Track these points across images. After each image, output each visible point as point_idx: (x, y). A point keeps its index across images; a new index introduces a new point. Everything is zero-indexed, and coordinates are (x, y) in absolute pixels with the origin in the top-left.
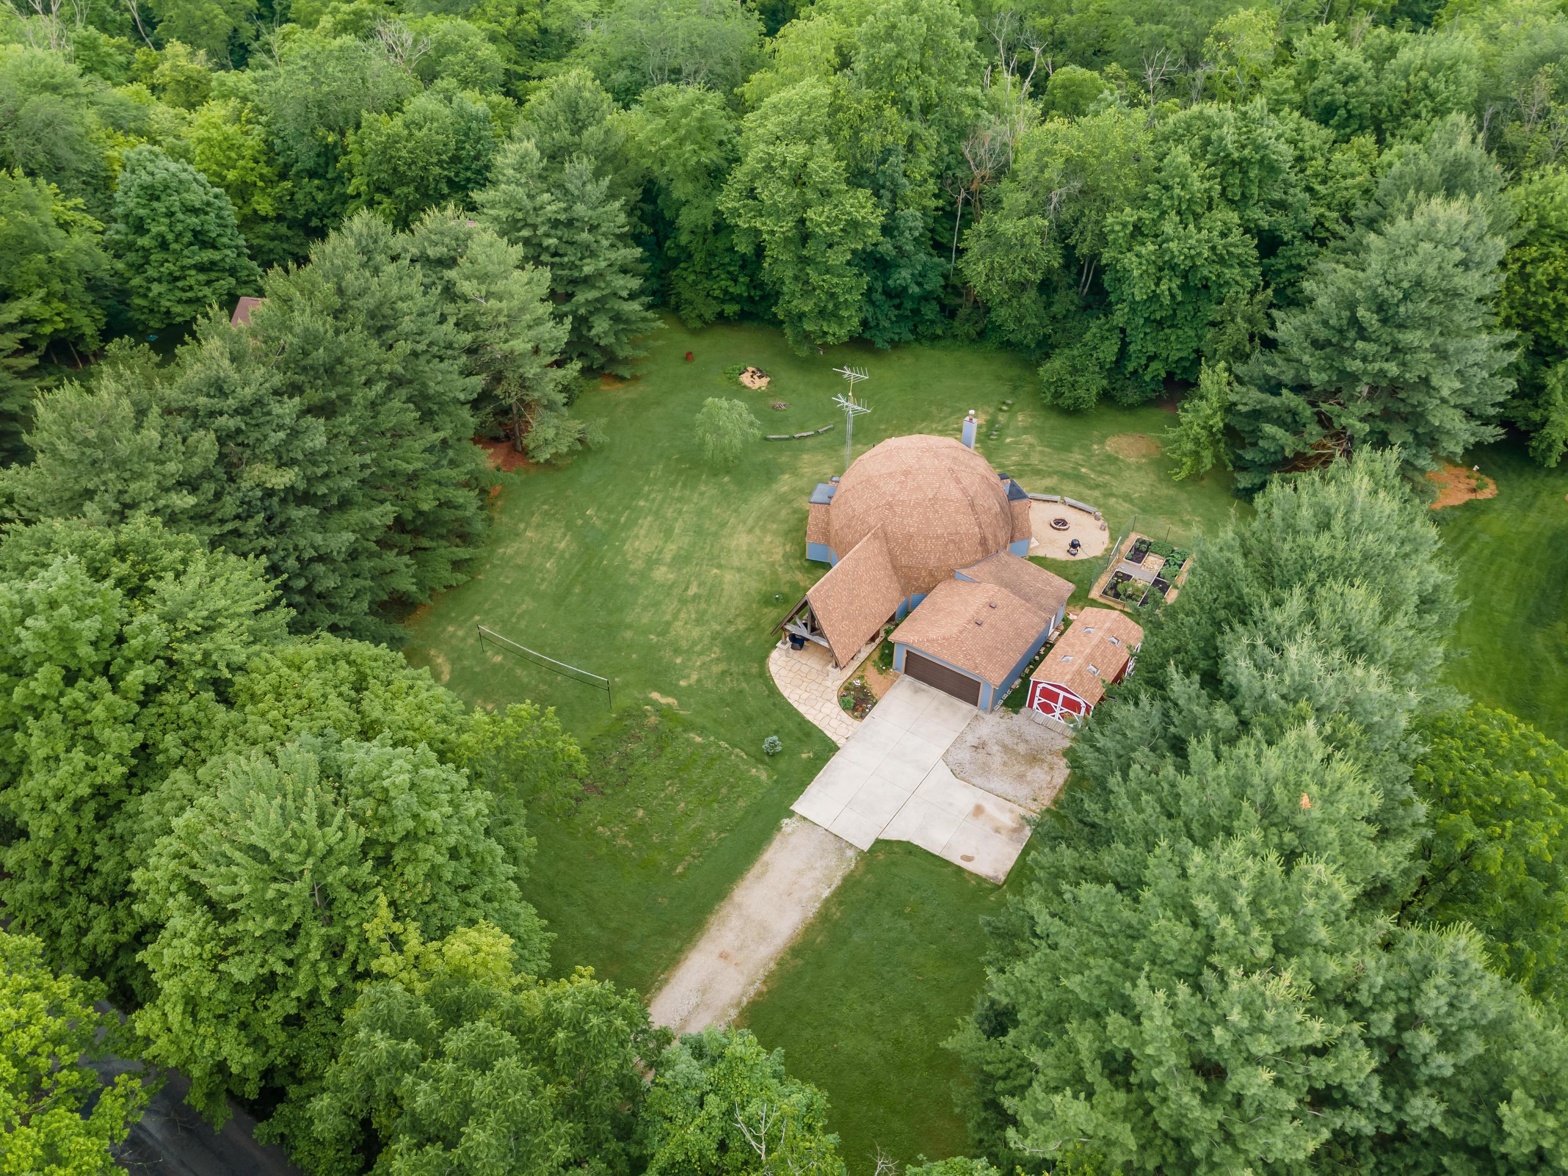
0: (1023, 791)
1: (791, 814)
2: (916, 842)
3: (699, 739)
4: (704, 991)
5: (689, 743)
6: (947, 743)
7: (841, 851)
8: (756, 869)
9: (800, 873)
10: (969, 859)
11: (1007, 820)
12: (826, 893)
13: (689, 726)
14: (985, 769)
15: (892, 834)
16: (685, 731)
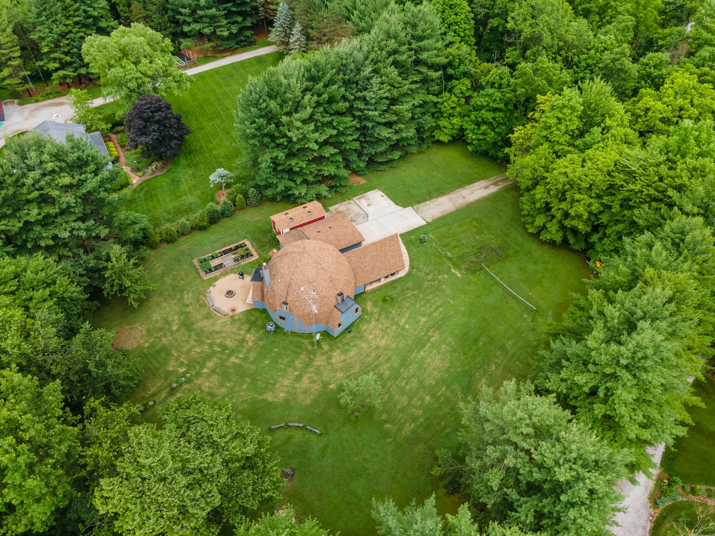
0: (350, 206)
1: (427, 222)
2: (393, 204)
3: (448, 254)
4: (472, 193)
5: (452, 253)
6: (362, 225)
7: (417, 209)
8: (445, 213)
9: (433, 208)
10: (382, 196)
11: (363, 201)
12: (428, 202)
13: (450, 259)
14: (357, 215)
15: (400, 208)
16: (452, 258)
